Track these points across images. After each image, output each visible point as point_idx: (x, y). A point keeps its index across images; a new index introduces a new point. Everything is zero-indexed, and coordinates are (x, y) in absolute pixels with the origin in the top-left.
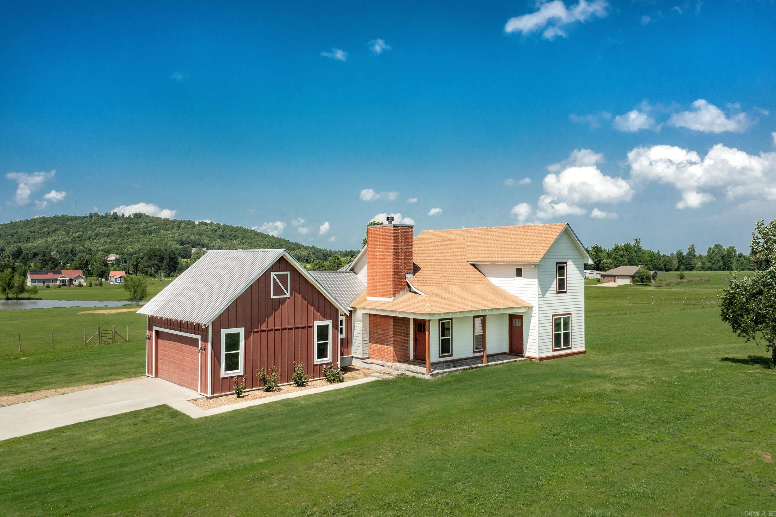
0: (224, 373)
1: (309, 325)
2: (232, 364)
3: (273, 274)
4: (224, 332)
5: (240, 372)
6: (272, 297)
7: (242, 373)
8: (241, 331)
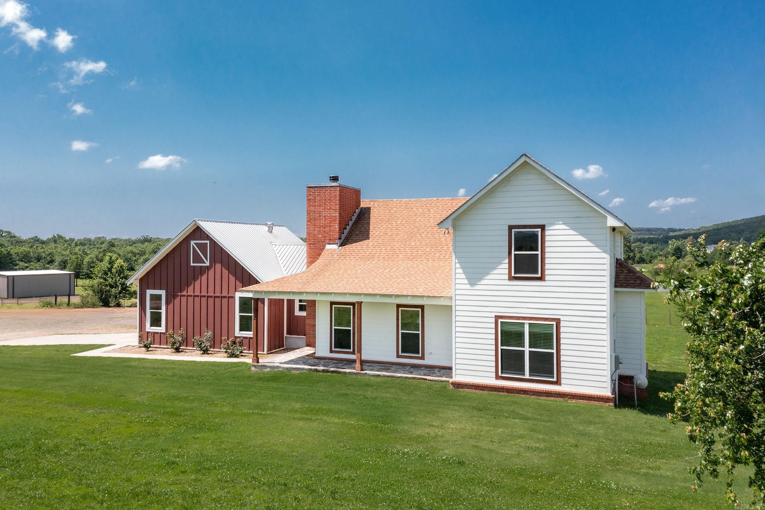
0: (149, 328)
1: (230, 295)
2: (156, 321)
3: (192, 243)
4: (149, 292)
5: (162, 330)
6: (192, 264)
7: (164, 331)
8: (163, 293)
